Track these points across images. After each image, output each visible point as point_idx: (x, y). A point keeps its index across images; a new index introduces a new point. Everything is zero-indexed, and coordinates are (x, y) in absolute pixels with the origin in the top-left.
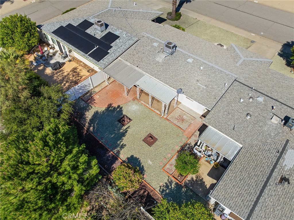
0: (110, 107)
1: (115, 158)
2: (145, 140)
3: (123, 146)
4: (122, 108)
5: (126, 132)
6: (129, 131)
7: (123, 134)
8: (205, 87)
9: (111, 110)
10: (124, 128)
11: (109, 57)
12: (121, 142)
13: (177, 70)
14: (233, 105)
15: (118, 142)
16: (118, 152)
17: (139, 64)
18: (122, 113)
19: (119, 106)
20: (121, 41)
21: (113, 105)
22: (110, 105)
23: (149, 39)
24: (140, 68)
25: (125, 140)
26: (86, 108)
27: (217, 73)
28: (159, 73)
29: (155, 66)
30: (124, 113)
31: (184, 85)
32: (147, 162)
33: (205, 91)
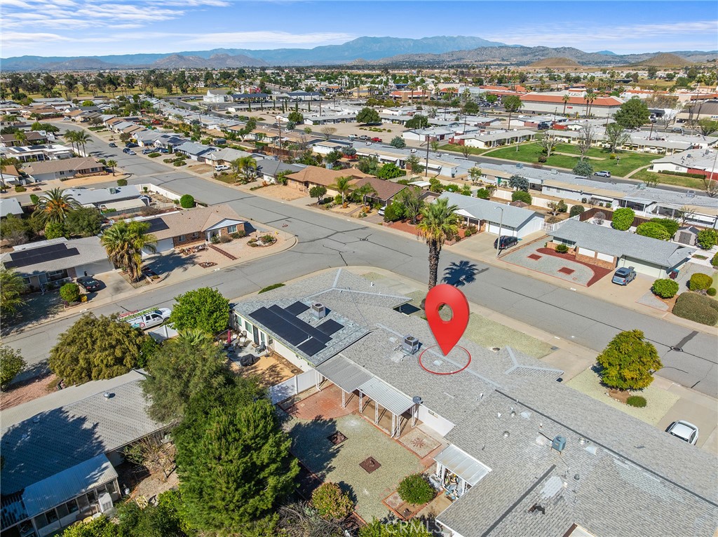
0: (318, 420)
1: (318, 482)
2: (363, 465)
3: (330, 469)
4: (335, 422)
5: (338, 452)
6: (343, 451)
7: (334, 455)
8: (453, 398)
9: (319, 424)
10: (336, 447)
11: (325, 352)
12: (328, 464)
13: (418, 373)
14: (487, 420)
15: (325, 464)
16: (324, 476)
17: (366, 364)
18: (335, 429)
19: (331, 420)
20: (345, 332)
21: (323, 418)
22: (319, 418)
23: (384, 332)
24: (367, 368)
25: (334, 462)
26: (285, 418)
27: (473, 381)
28: (393, 377)
29: (388, 367)
30: (337, 429)
31: (425, 393)
32: (362, 492)
33: (452, 402)
